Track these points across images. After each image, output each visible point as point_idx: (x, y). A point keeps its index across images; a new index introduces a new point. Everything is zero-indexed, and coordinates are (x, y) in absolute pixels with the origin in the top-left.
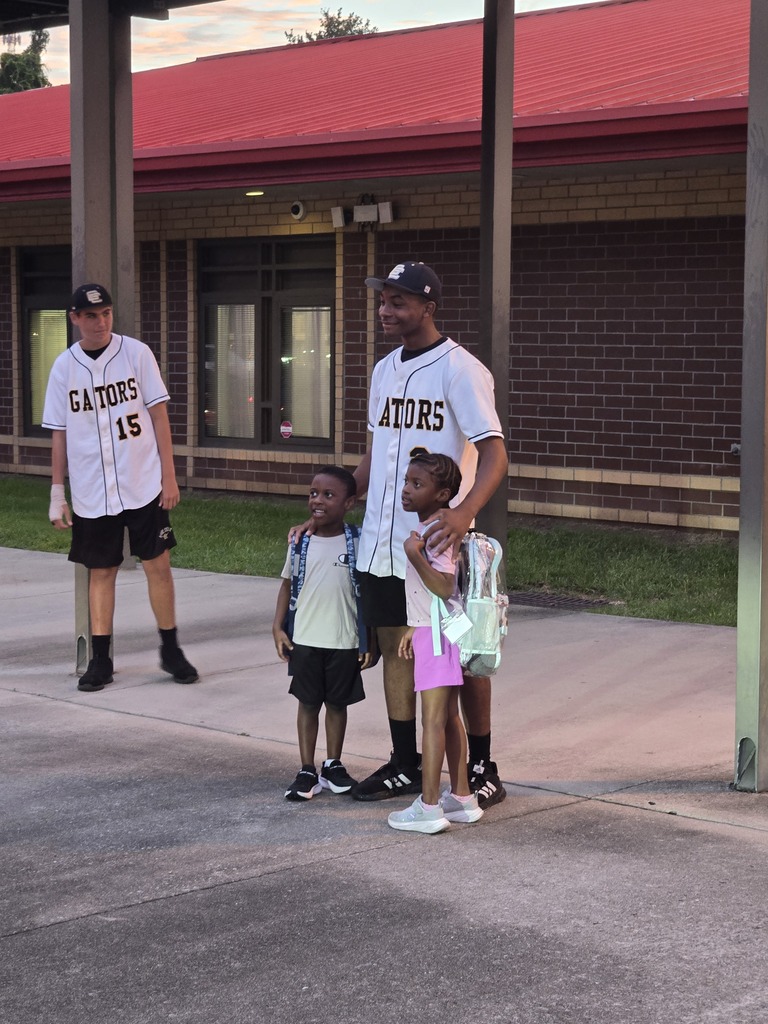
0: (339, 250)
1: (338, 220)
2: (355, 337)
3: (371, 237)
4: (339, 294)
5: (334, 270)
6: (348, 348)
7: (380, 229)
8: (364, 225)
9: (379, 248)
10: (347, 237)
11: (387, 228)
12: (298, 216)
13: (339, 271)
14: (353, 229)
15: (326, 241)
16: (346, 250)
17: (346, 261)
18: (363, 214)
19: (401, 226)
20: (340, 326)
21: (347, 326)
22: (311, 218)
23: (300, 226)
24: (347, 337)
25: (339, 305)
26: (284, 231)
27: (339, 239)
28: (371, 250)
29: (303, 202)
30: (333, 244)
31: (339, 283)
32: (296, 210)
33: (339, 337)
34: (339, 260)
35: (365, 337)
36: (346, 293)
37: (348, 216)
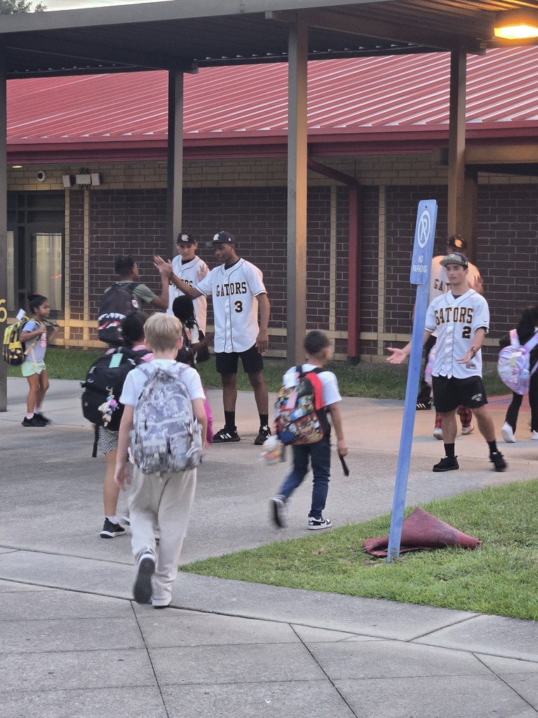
0: (67, 200)
1: (66, 182)
2: (77, 251)
3: (86, 193)
4: (67, 226)
5: (64, 212)
6: (72, 258)
7: (92, 188)
8: (82, 186)
9: (91, 199)
10: (72, 192)
11: (96, 188)
12: (42, 180)
13: (67, 213)
14: (76, 188)
15: (60, 194)
16: (71, 200)
17: (71, 206)
18: (82, 180)
19: (105, 187)
20: (67, 245)
21: (71, 245)
22: (49, 181)
23: (42, 185)
24: (72, 251)
25: (67, 232)
26: (33, 188)
27: (67, 194)
28: (87, 200)
29: (45, 171)
30: (63, 196)
31: (67, 219)
32: (40, 176)
33: (67, 251)
34: (67, 206)
35: (83, 251)
36: (71, 225)
37: (73, 180)
